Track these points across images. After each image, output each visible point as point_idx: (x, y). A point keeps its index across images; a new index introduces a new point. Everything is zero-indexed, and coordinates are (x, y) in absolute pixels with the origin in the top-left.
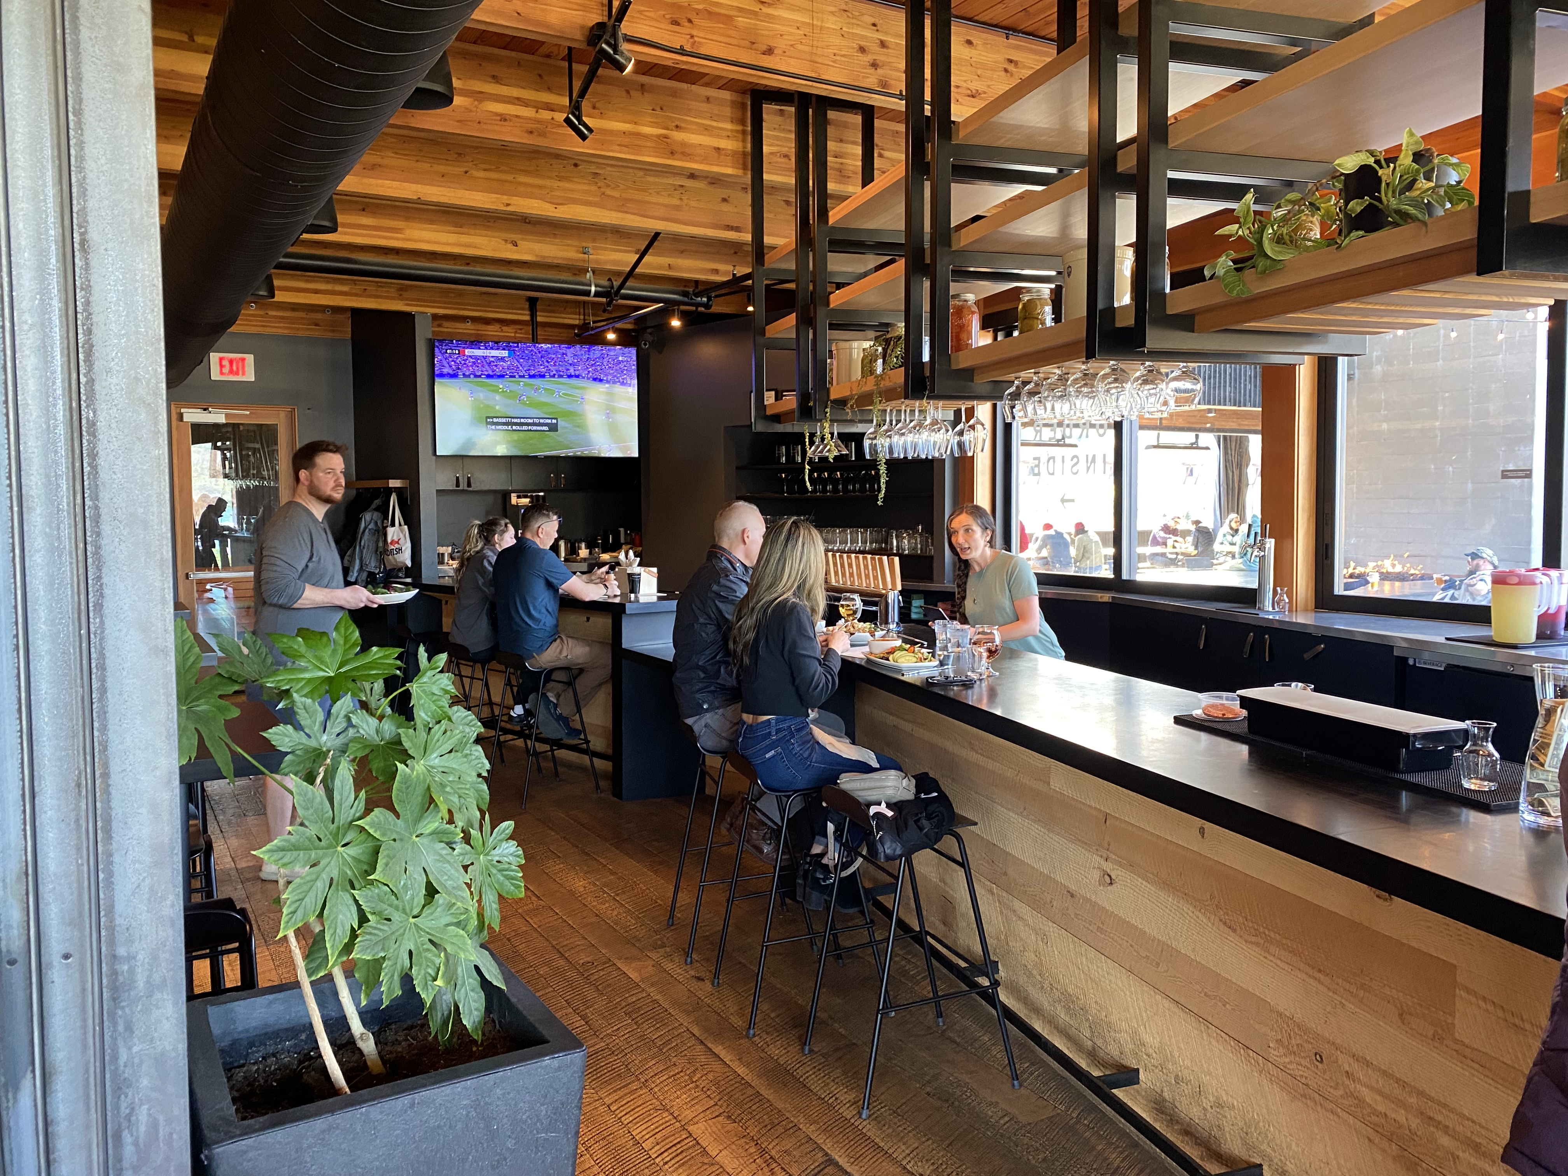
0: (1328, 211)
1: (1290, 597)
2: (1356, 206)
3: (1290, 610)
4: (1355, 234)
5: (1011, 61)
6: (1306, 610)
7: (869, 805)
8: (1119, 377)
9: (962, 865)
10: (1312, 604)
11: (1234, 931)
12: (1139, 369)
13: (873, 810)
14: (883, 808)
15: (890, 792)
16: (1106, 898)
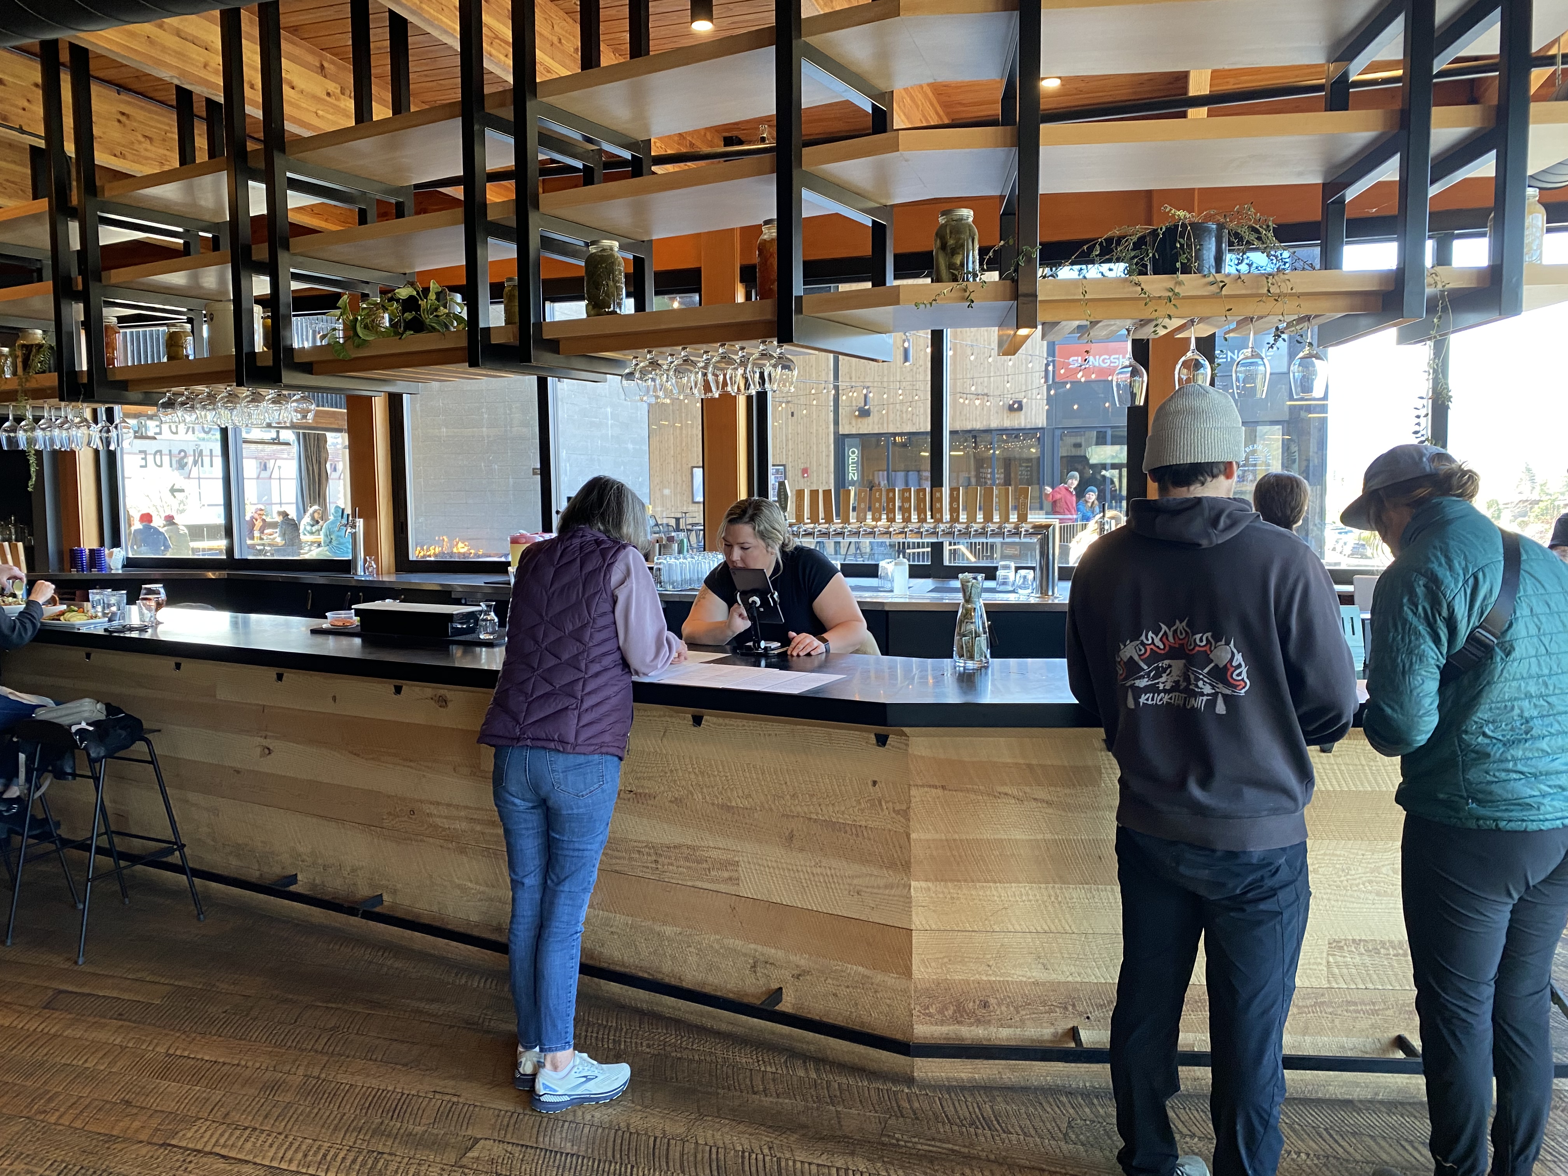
0: (392, 311)
1: (377, 564)
2: (408, 316)
3: (378, 574)
4: (408, 333)
5: (123, 114)
6: (389, 573)
7: (70, 726)
8: (256, 399)
9: (151, 762)
10: (393, 569)
11: (358, 755)
12: (270, 393)
13: (74, 729)
14: (84, 725)
15: (86, 715)
16: (267, 766)
